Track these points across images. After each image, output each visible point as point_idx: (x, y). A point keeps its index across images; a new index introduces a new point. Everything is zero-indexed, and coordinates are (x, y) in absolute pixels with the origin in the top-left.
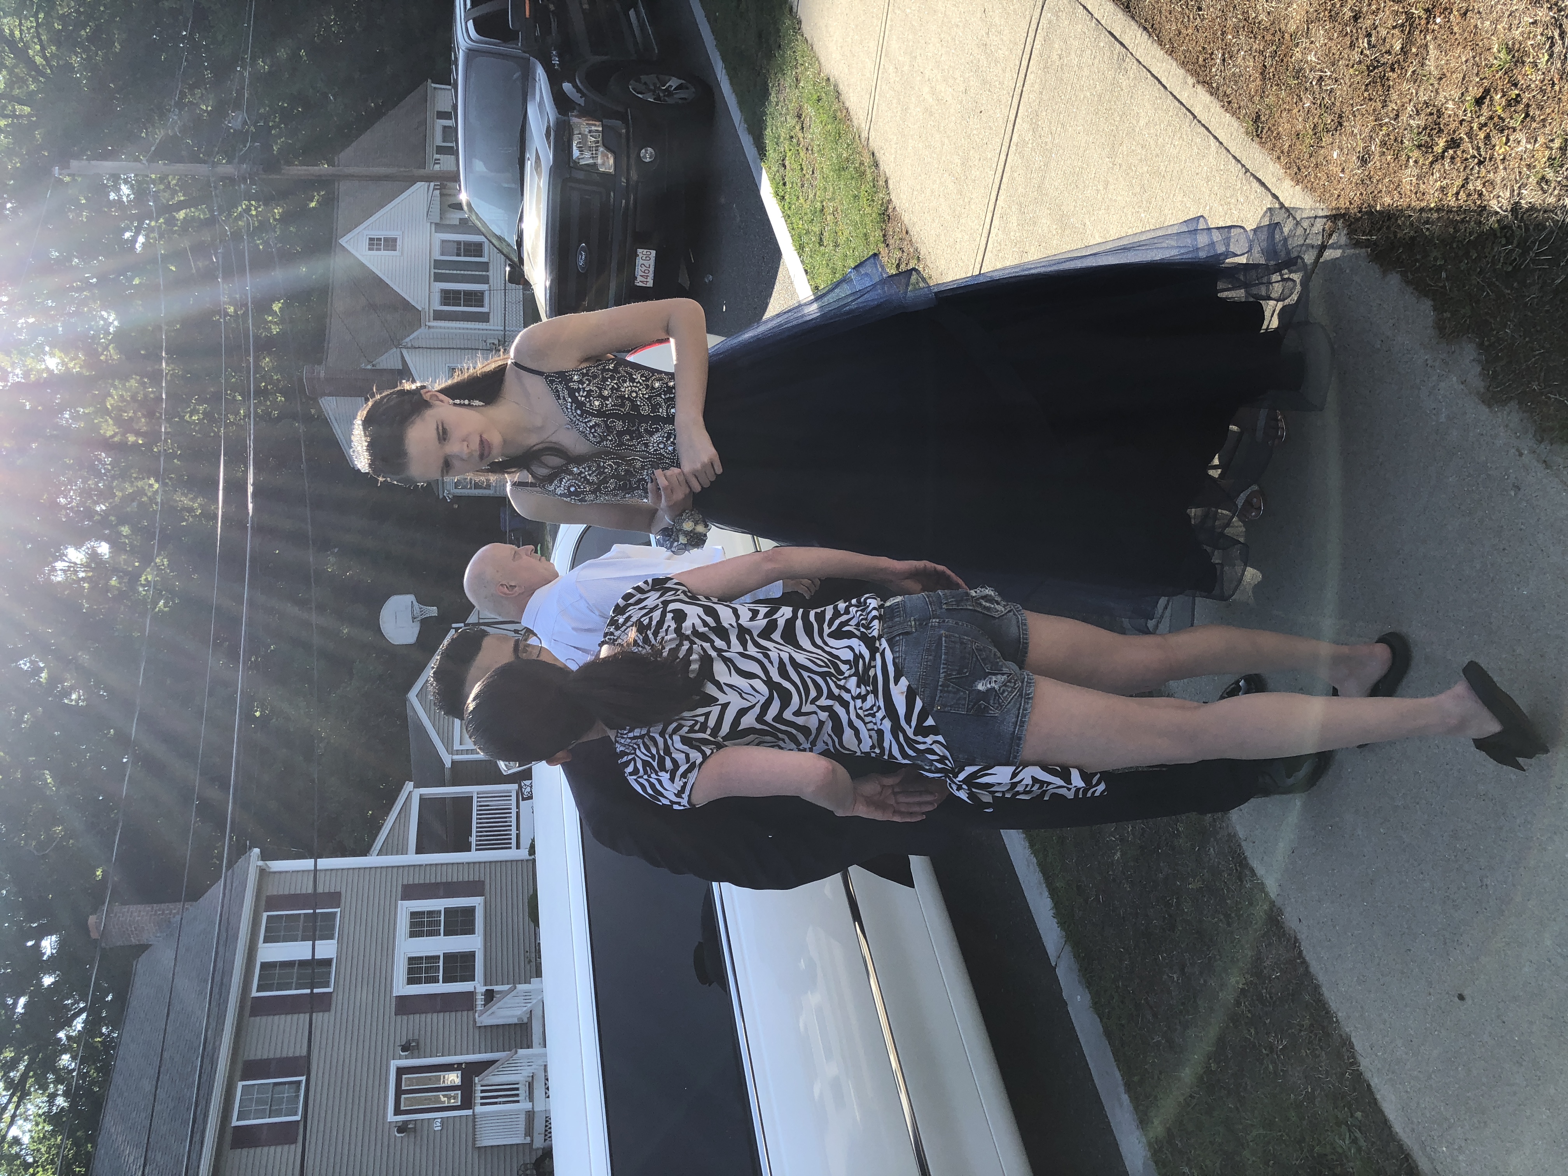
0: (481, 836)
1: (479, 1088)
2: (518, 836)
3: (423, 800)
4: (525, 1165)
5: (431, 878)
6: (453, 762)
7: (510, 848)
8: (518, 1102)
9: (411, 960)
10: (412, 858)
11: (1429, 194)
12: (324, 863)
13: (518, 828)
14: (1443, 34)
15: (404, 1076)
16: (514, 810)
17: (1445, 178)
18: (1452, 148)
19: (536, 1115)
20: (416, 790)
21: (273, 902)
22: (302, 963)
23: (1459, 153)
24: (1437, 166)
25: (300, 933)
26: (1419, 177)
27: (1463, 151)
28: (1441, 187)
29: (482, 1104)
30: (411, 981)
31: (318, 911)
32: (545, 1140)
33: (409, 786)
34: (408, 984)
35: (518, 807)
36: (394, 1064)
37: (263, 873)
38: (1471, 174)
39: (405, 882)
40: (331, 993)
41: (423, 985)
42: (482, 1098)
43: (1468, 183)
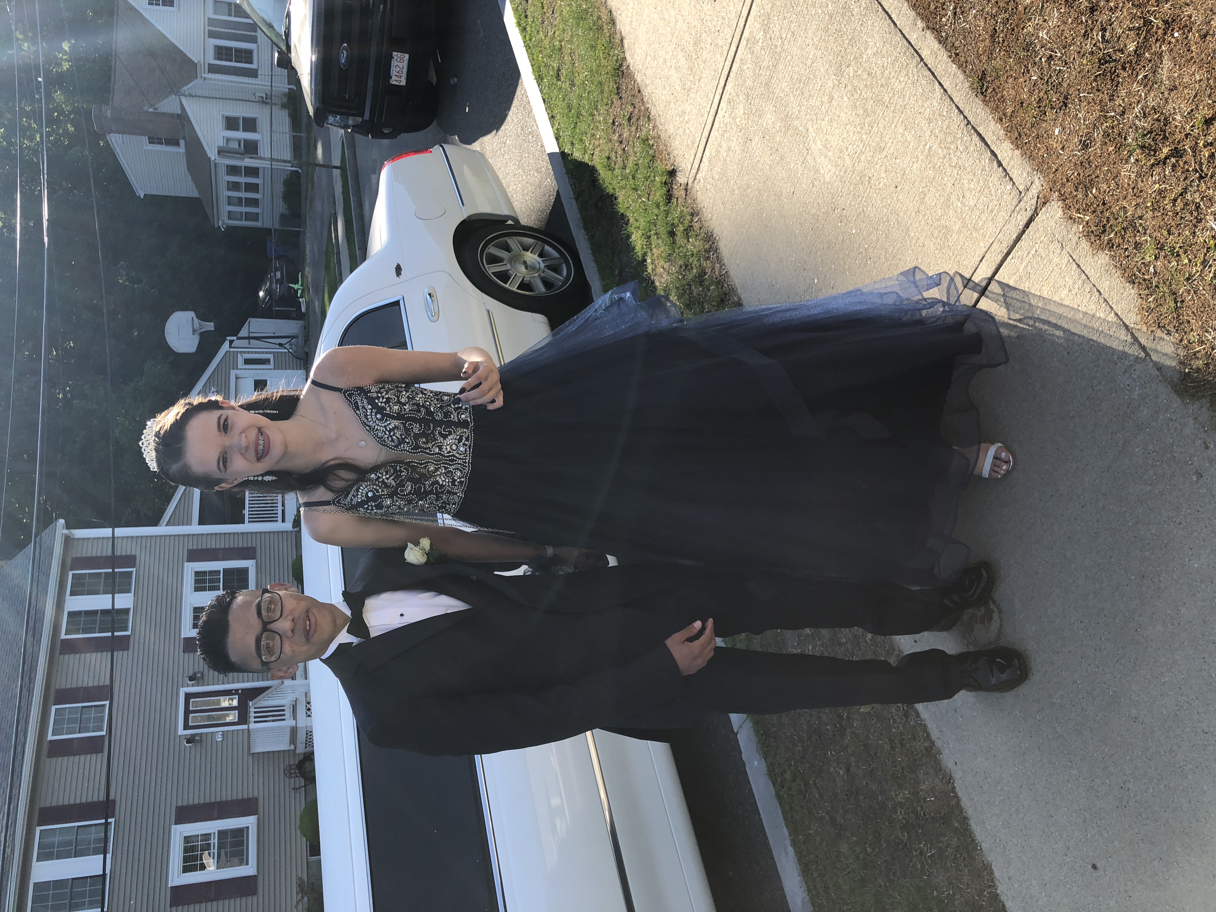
11: (1147, 193)
14: (1180, 48)
17: (1164, 182)
18: (1174, 157)
23: (1181, 163)
24: (1158, 170)
26: (1139, 175)
27: (1185, 163)
28: (1160, 189)
38: (1191, 186)
43: (1186, 193)
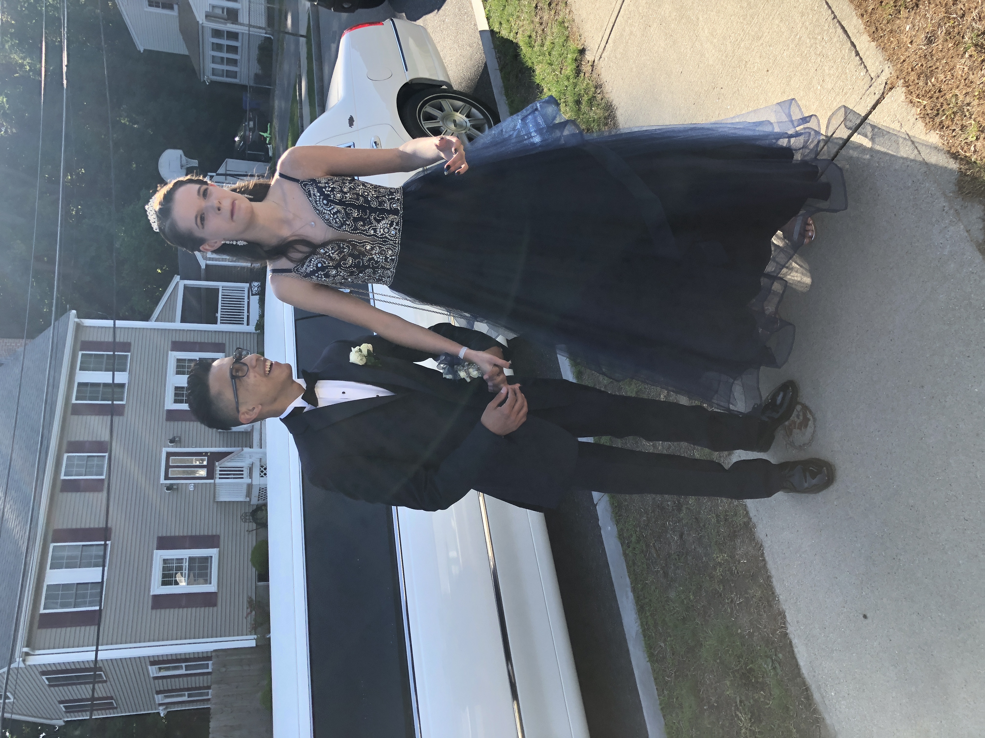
0: (223, 315)
1: (218, 469)
2: (248, 316)
3: (186, 287)
4: (246, 513)
5: (190, 338)
6: (207, 266)
7: (243, 324)
8: (242, 478)
9: (177, 388)
10: (178, 325)
12: (120, 323)
13: (248, 312)
15: (171, 458)
16: (246, 300)
19: (253, 486)
20: (181, 281)
21: (86, 345)
22: (106, 385)
25: (104, 366)
29: (220, 478)
30: (176, 401)
31: (116, 353)
32: (258, 500)
33: (177, 278)
34: (175, 403)
35: (249, 298)
36: (165, 450)
37: (78, 326)
39: (174, 340)
40: (123, 405)
41: (184, 404)
42: (220, 474)
